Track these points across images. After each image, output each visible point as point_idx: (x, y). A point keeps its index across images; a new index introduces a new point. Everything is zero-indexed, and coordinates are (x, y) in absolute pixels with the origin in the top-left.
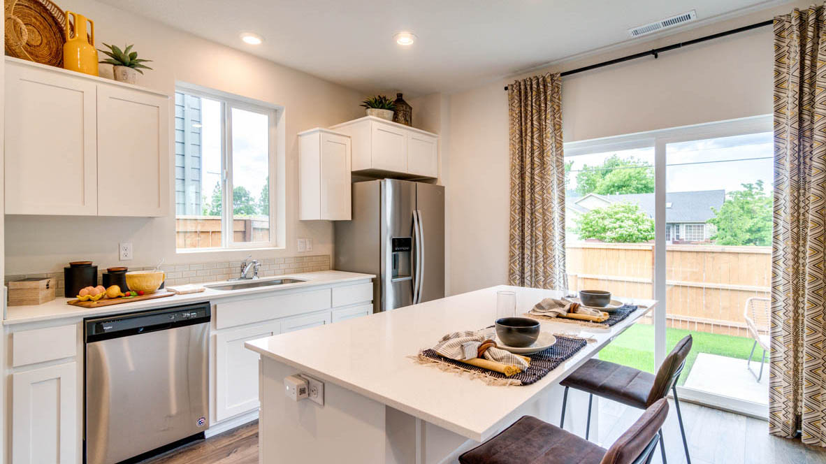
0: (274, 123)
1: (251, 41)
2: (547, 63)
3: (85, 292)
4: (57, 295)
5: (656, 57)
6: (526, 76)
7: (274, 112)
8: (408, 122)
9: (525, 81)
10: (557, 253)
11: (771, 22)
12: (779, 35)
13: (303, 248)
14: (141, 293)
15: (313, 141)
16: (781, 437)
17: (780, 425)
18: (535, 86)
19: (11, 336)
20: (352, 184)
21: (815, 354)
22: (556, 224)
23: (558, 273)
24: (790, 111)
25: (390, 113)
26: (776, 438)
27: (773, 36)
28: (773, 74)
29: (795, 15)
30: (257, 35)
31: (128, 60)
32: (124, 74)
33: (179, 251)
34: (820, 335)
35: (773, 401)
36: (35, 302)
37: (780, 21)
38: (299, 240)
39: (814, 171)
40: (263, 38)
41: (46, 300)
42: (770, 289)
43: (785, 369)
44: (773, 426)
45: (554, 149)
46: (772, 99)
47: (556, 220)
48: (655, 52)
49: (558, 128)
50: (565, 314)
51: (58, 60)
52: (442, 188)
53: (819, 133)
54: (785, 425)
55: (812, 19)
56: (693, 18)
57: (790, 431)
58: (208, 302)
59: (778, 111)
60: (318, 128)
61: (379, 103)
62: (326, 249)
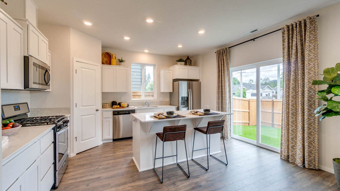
0: (154, 68)
1: (146, 51)
2: (225, 45)
3: (114, 106)
4: (110, 107)
5: (254, 40)
6: (220, 49)
7: (154, 65)
8: (190, 64)
9: (219, 50)
10: (228, 101)
11: (281, 29)
12: (283, 33)
13: (161, 99)
14: (123, 107)
15: (162, 72)
16: (283, 160)
17: (283, 156)
18: (222, 52)
19: (103, 113)
20: (173, 83)
21: (292, 133)
22: (227, 93)
23: (228, 107)
24: (286, 57)
25: (184, 63)
26: (282, 160)
27: (282, 33)
28: (282, 45)
29: (286, 27)
30: (147, 50)
31: (121, 61)
32: (121, 64)
33: (132, 99)
34: (294, 127)
35: (281, 148)
36: (106, 108)
37: (283, 29)
38: (160, 97)
39: (291, 76)
40: (149, 50)
41: (108, 108)
42: (281, 113)
43: (284, 138)
44: (281, 156)
45: (227, 70)
46: (282, 53)
47: (227, 91)
48: (254, 39)
49: (227, 64)
50: (194, 113)
51: (110, 63)
52: (201, 82)
53: (293, 64)
54: (284, 156)
55: (290, 27)
56: (259, 30)
57: (286, 158)
58: (135, 110)
59: (283, 57)
60: (163, 69)
61: (181, 60)
62: (168, 100)
